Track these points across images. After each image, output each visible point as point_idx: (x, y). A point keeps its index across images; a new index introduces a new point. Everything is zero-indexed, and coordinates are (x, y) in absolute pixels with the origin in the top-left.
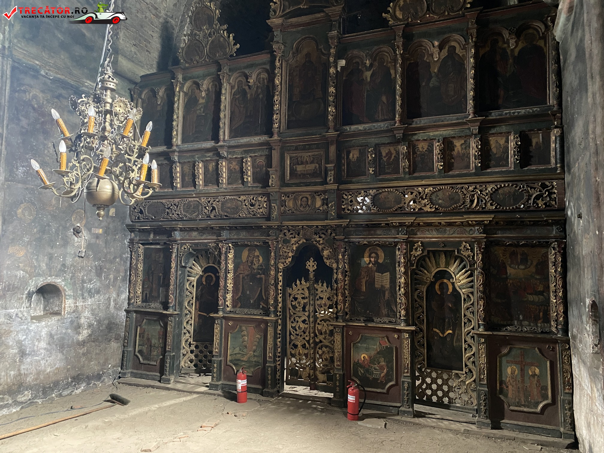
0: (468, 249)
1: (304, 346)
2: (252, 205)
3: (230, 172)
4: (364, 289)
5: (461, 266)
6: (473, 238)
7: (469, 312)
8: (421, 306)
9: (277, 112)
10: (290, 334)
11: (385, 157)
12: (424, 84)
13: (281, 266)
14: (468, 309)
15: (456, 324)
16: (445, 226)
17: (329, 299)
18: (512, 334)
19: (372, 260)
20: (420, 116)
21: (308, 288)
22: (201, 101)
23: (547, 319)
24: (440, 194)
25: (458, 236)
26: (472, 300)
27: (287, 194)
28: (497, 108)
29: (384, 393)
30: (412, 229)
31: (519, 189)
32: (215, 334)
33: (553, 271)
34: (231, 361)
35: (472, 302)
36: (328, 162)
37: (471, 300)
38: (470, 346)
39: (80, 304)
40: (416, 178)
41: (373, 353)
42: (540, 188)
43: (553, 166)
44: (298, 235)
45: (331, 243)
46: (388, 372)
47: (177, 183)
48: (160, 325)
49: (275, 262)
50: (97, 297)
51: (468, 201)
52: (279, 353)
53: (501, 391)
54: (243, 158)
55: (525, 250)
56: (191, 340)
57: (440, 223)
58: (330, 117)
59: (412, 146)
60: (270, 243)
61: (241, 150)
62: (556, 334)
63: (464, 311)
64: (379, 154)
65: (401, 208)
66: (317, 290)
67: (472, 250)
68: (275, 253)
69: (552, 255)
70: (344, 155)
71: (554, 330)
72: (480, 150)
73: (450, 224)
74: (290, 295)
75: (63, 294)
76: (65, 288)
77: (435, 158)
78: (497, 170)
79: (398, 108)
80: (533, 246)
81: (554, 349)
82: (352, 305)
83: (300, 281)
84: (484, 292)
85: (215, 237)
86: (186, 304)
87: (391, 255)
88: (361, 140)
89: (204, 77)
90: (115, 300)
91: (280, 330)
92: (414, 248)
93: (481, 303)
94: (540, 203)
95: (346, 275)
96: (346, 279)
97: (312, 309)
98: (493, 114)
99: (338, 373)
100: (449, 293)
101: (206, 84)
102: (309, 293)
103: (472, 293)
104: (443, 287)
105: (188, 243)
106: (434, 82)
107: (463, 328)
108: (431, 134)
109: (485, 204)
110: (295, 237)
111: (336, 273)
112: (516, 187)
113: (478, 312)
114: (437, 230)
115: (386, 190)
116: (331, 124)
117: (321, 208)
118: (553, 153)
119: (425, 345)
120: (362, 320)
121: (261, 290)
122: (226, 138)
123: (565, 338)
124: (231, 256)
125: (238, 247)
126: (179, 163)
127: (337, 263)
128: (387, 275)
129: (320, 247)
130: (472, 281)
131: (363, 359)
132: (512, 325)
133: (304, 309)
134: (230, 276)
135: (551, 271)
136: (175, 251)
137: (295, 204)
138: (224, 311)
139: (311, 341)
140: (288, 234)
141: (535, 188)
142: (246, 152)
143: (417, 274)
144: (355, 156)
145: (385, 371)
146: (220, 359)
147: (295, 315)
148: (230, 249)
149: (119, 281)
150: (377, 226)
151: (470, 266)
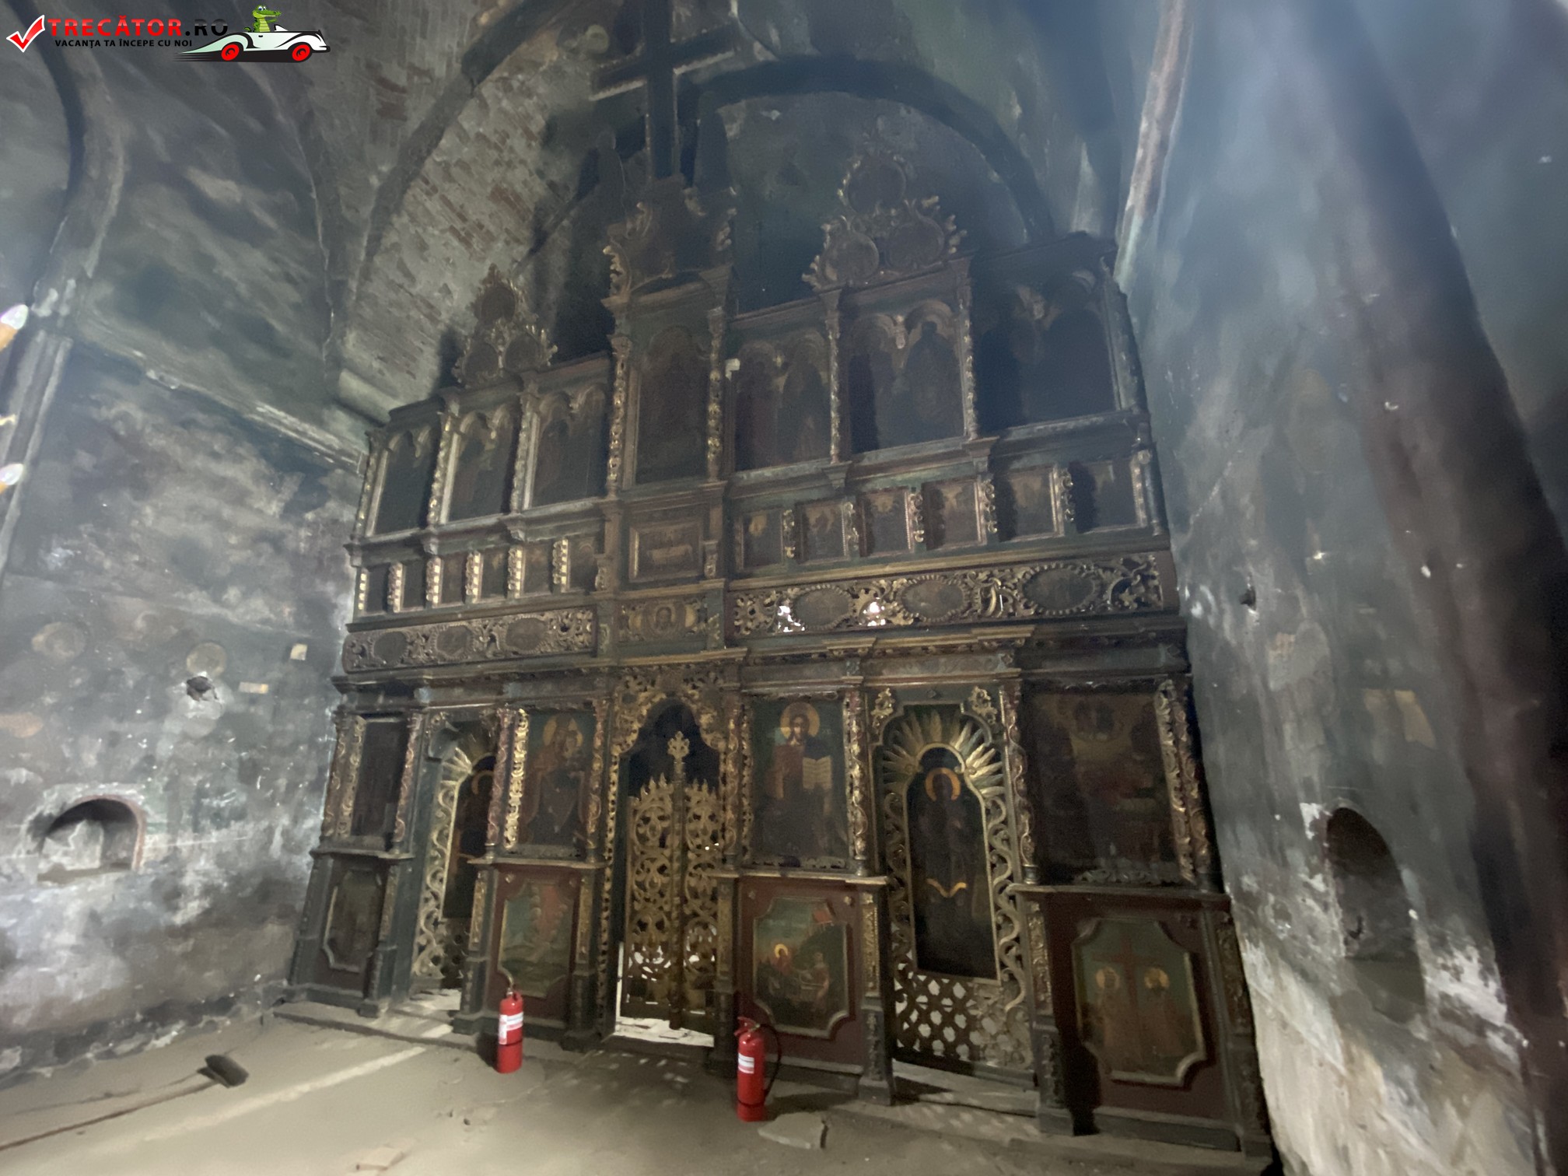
0: (985, 701)
1: (660, 925)
2: (565, 629)
3: (531, 568)
4: (780, 793)
5: (974, 739)
6: (997, 676)
7: (999, 840)
8: (898, 828)
9: (617, 453)
10: (633, 898)
11: (814, 526)
12: (881, 390)
13: (617, 751)
14: (996, 832)
15: (974, 870)
16: (935, 654)
17: (712, 817)
18: (1099, 890)
19: (797, 730)
20: (876, 447)
21: (672, 796)
22: (489, 447)
23: (1169, 853)
24: (922, 589)
25: (965, 673)
26: (1004, 813)
27: (631, 605)
28: (1023, 422)
29: (823, 1040)
30: (869, 662)
31: (1080, 573)
32: (475, 902)
33: (1170, 742)
34: (506, 964)
35: (1002, 818)
36: (707, 537)
37: (1001, 812)
38: (1007, 919)
39: (185, 842)
40: (876, 562)
41: (799, 940)
42: (1123, 568)
43: (1143, 525)
44: (653, 684)
45: (716, 700)
46: (831, 986)
47: (432, 595)
48: (376, 883)
49: (604, 744)
50: (235, 826)
51: (978, 600)
52: (605, 944)
53: (1088, 1032)
54: (553, 541)
55: (1104, 698)
56: (439, 914)
57: (925, 649)
58: (710, 456)
59: (864, 505)
60: (595, 703)
61: (551, 526)
62: (1196, 888)
63: (989, 837)
64: (802, 521)
65: (847, 620)
66: (689, 799)
67: (995, 702)
68: (605, 723)
69: (1164, 709)
70: (739, 526)
71: (1188, 876)
72: (995, 502)
73: (947, 650)
74: (635, 812)
75: (139, 822)
76: (147, 808)
77: (908, 522)
78: (1032, 538)
79: (834, 432)
80: (1120, 690)
81: (1194, 924)
82: (758, 829)
83: (657, 780)
84: (1028, 794)
85: (494, 697)
86: (434, 836)
87: (833, 720)
88: (768, 496)
89: (495, 405)
90: (285, 833)
91: (608, 892)
92: (877, 701)
93: (1025, 819)
94: (1127, 598)
95: (745, 765)
96: (745, 773)
97: (677, 842)
98: (1014, 433)
99: (724, 989)
100: (954, 798)
101: (498, 418)
102: (673, 806)
103: (1002, 796)
104: (941, 784)
105: (442, 710)
106: (898, 386)
107: (989, 878)
108: (899, 478)
109: (1014, 605)
110: (646, 690)
111: (725, 761)
112: (1074, 569)
113: (1019, 839)
114: (922, 664)
115: (819, 587)
116: (712, 468)
117: (695, 629)
118: (1139, 501)
119: (912, 918)
120: (776, 864)
121: (576, 806)
122: (526, 506)
123: (1217, 897)
124: (522, 733)
125: (538, 716)
126: (440, 556)
127: (726, 738)
128: (826, 761)
129: (694, 707)
130: (999, 771)
131: (778, 956)
132: (1095, 868)
133: (662, 844)
134: (518, 775)
135: (1165, 742)
136: (418, 727)
137: (645, 622)
138: (498, 850)
139: (674, 914)
140: (633, 684)
141: (1112, 570)
142: (561, 530)
143: (887, 759)
144: (760, 527)
145: (826, 984)
146: (482, 959)
147: (645, 857)
148: (521, 721)
149: (300, 792)
150: (802, 659)
151: (994, 736)
